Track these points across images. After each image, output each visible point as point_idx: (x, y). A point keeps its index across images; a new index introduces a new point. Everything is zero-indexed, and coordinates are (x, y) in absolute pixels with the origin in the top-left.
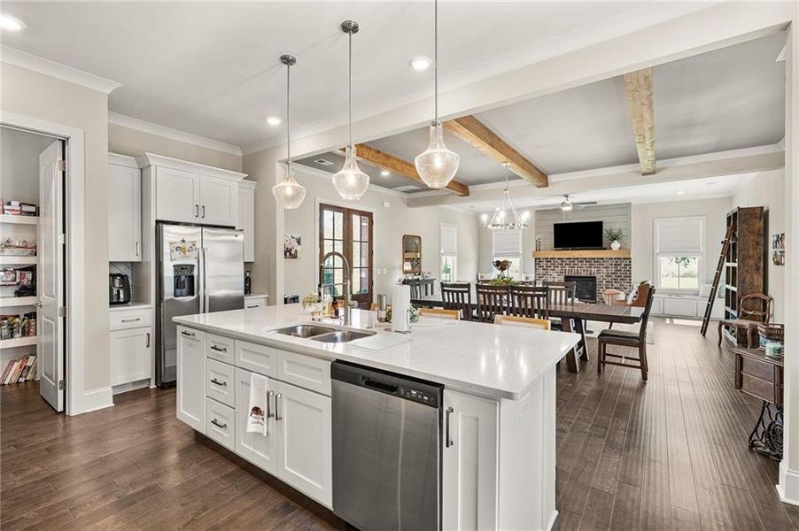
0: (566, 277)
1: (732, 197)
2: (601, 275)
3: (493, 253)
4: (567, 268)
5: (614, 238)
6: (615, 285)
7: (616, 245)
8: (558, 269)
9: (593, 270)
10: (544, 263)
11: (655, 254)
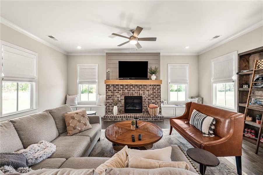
0: (125, 97)
1: (199, 55)
2: (145, 95)
3: (78, 81)
4: (126, 91)
5: (153, 73)
6: (153, 101)
7: (154, 77)
8: (121, 92)
9: (141, 92)
10: (112, 88)
11: (168, 83)
